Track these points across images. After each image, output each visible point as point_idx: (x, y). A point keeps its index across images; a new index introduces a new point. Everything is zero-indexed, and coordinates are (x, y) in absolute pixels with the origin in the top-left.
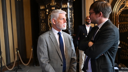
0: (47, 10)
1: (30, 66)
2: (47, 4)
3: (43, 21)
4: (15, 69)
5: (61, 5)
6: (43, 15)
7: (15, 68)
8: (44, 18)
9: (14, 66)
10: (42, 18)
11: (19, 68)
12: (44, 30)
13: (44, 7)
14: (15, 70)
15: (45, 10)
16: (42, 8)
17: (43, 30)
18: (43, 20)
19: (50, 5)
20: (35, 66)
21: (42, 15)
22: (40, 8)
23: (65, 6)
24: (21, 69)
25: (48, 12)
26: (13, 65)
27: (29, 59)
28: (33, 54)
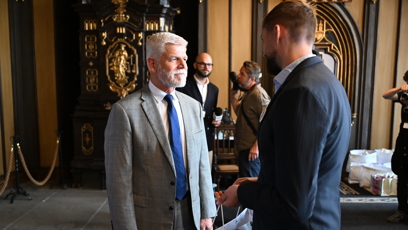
0: (105, 34)
1: (51, 188)
2: (104, 18)
3: (91, 64)
4: (7, 196)
5: (143, 24)
6: (91, 47)
7: (8, 192)
8: (94, 54)
9: (6, 185)
10: (89, 54)
11: (19, 193)
12: (95, 88)
13: (95, 25)
14: (6, 198)
15: (97, 33)
16: (89, 26)
17: (90, 87)
18: (91, 59)
19: (111, 19)
20: (65, 186)
21: (89, 48)
22: (84, 26)
23: (154, 27)
24: (25, 194)
25: (106, 40)
26: (3, 184)
27: (50, 168)
28: (59, 153)
